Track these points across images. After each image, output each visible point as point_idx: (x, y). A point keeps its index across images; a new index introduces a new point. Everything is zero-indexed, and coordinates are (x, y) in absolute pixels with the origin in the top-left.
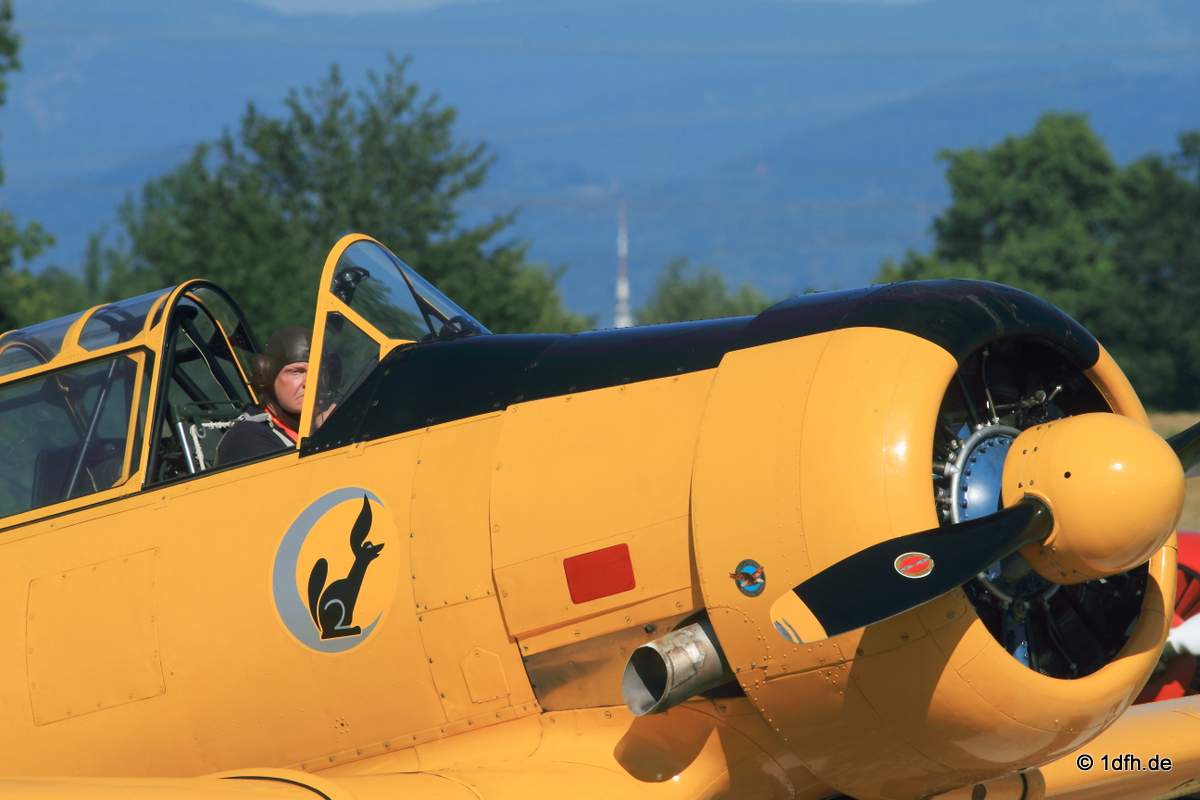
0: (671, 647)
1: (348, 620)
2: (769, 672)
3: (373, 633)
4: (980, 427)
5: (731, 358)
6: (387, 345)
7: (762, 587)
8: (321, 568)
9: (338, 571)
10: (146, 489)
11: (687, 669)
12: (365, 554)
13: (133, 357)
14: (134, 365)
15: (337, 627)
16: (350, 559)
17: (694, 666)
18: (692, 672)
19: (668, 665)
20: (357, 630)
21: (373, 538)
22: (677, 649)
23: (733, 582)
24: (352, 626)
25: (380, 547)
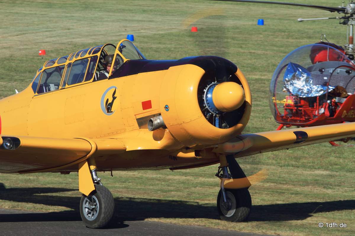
0: (155, 120)
1: (111, 110)
2: (171, 125)
3: (115, 112)
4: (213, 83)
5: (171, 68)
6: (125, 60)
7: (169, 110)
8: (108, 100)
9: (110, 101)
10: (93, 81)
11: (157, 124)
12: (114, 98)
13: (88, 58)
14: (88, 60)
15: (109, 111)
16: (112, 99)
17: (158, 123)
18: (158, 124)
19: (154, 123)
20: (112, 112)
21: (115, 95)
22: (156, 120)
23: (164, 108)
24: (111, 111)
25: (116, 97)
